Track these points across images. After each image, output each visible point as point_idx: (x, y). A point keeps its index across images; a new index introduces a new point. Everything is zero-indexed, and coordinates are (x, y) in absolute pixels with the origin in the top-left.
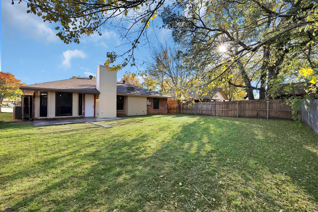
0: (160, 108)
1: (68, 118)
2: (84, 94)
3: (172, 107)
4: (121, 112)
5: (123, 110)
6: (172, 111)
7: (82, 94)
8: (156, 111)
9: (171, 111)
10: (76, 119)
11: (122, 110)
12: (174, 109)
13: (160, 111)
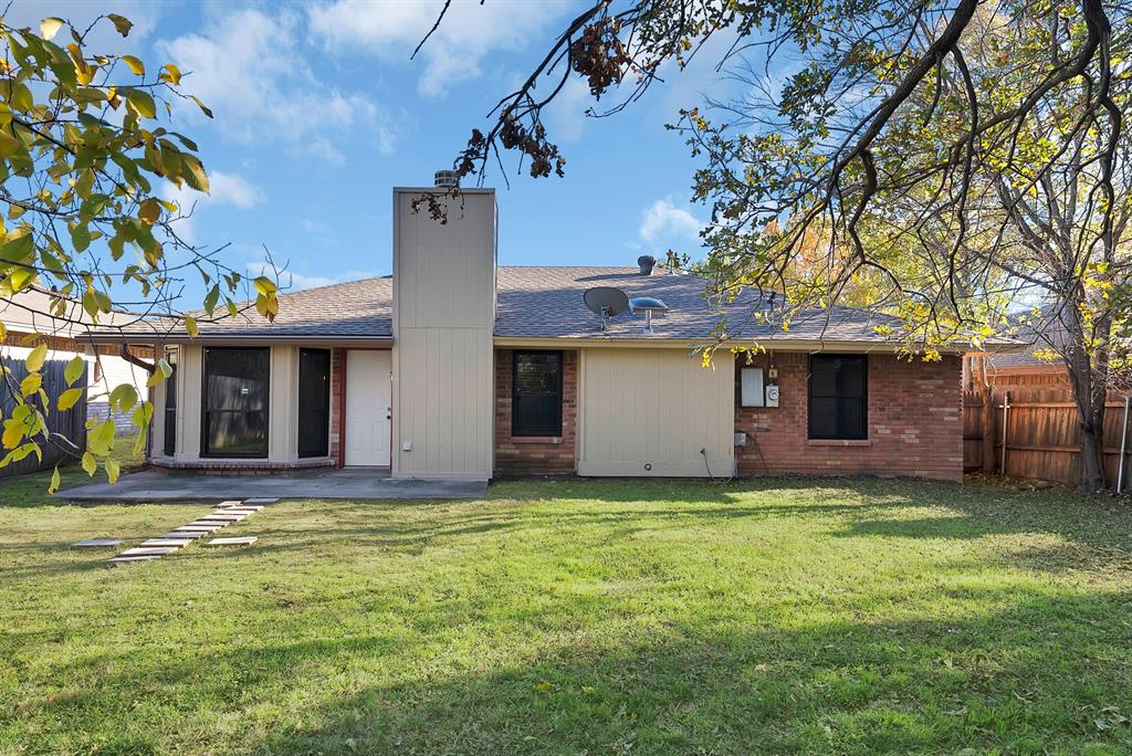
0: (879, 429)
1: (242, 469)
2: (342, 353)
3: (1033, 426)
4: (537, 447)
5: (555, 440)
6: (1035, 458)
7: (326, 352)
8: (834, 453)
9: (1025, 455)
10: (280, 477)
11: (546, 439)
12: (1050, 441)
13: (876, 459)
